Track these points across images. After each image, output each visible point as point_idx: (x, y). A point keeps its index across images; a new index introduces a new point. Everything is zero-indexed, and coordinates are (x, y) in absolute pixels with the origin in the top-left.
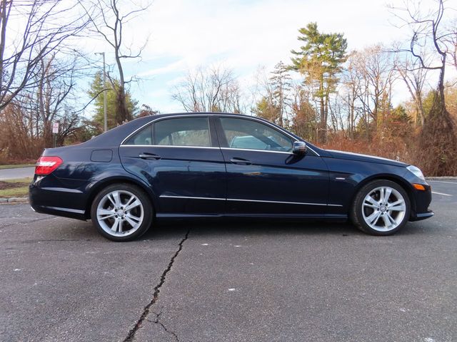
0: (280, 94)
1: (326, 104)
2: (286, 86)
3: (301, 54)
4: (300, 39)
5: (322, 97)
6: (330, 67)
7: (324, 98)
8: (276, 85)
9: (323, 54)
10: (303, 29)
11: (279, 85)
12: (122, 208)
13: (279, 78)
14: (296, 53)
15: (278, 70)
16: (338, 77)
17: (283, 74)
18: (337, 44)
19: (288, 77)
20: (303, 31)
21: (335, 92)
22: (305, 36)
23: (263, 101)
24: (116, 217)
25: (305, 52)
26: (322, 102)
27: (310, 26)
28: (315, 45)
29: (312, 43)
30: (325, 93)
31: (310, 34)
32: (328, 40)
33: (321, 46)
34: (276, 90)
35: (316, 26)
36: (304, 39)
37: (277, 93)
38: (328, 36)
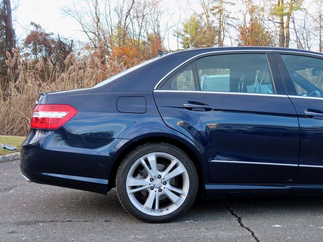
1: (288, 27)
5: (282, 16)
7: (285, 18)
12: (160, 177)
21: (300, 9)
23: (193, 20)
24: (152, 188)
26: (282, 23)
30: (286, 11)
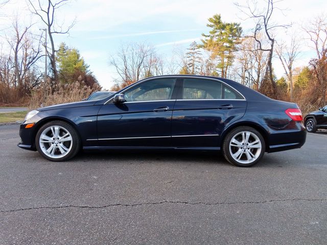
0: (193, 65)
2: (197, 60)
3: (209, 36)
4: (208, 25)
6: (230, 47)
8: (190, 58)
9: (224, 37)
10: (211, 19)
11: (192, 58)
13: (193, 53)
14: (205, 36)
15: (192, 47)
16: (234, 55)
17: (196, 50)
18: (235, 30)
19: (199, 53)
20: (211, 20)
22: (212, 24)
25: (212, 35)
27: (215, 17)
28: (219, 31)
29: (217, 29)
31: (215, 22)
32: (228, 27)
33: (223, 32)
34: (190, 62)
35: (220, 17)
36: (211, 26)
37: (190, 63)
38: (229, 24)
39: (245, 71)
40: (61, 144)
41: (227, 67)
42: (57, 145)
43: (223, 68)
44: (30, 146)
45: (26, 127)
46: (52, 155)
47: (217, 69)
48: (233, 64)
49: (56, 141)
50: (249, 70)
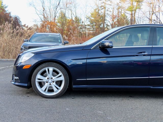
39: (152, 14)
40: (54, 83)
41: (135, 10)
42: (50, 84)
43: (132, 11)
44: (26, 85)
45: (23, 68)
46: (46, 93)
47: (127, 12)
48: (141, 7)
49: (50, 81)
50: (157, 13)
